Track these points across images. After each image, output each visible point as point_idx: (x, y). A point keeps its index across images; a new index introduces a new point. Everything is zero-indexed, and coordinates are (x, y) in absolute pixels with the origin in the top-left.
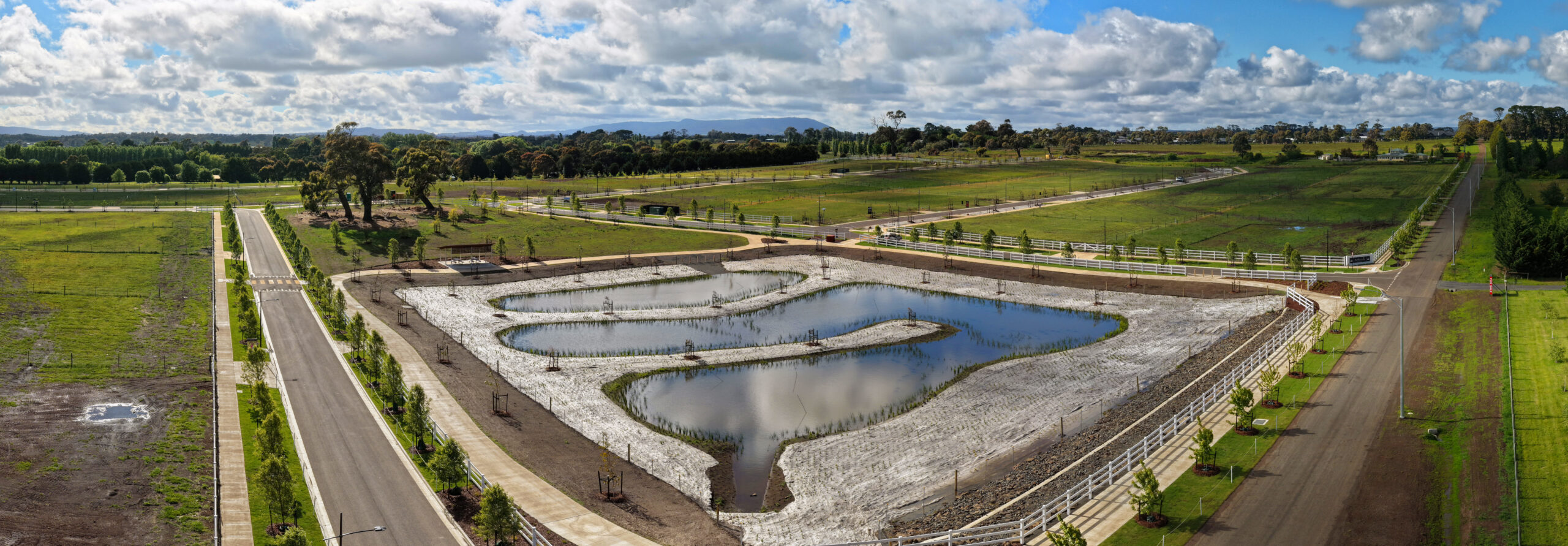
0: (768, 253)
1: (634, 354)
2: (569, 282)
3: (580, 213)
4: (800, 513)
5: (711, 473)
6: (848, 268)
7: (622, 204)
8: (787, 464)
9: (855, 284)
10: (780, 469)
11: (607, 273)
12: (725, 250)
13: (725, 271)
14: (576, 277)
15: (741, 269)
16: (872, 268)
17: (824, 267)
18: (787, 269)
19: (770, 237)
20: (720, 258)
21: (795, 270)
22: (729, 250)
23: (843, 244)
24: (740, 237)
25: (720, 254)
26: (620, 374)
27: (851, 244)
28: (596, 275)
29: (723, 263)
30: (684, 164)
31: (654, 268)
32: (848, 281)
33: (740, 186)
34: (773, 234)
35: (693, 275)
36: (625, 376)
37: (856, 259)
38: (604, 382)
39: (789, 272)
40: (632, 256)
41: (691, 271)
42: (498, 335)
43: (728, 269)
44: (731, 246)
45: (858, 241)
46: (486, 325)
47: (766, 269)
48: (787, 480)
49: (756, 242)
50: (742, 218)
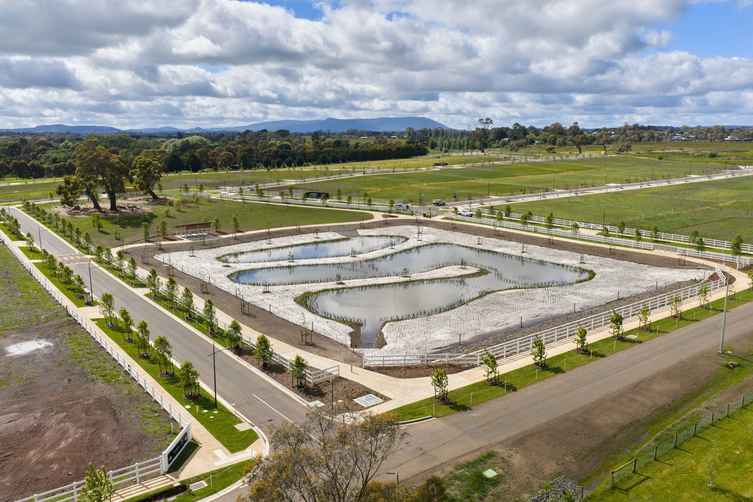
0: (386, 224)
1: (308, 283)
2: (263, 244)
3: (263, 199)
4: (389, 349)
5: (351, 334)
6: (434, 234)
7: (291, 192)
8: (385, 331)
9: (436, 244)
10: (382, 333)
11: (286, 238)
12: (359, 222)
13: (359, 236)
14: (268, 241)
15: (369, 234)
16: (449, 235)
17: (419, 233)
18: (396, 234)
19: (387, 214)
20: (355, 228)
21: (401, 235)
22: (362, 222)
23: (433, 219)
24: (369, 214)
25: (356, 225)
26: (302, 293)
27: (438, 219)
28: (280, 239)
29: (357, 231)
30: (329, 158)
31: (315, 234)
32: (433, 242)
33: (370, 177)
34: (390, 212)
35: (339, 238)
36: (305, 293)
37: (440, 229)
38: (295, 297)
39: (398, 236)
40: (301, 227)
41: (338, 236)
42: (228, 277)
43: (360, 234)
44: (362, 220)
45: (443, 217)
46: (220, 272)
47: (384, 234)
48: (385, 337)
49: (378, 217)
50: (370, 201)
